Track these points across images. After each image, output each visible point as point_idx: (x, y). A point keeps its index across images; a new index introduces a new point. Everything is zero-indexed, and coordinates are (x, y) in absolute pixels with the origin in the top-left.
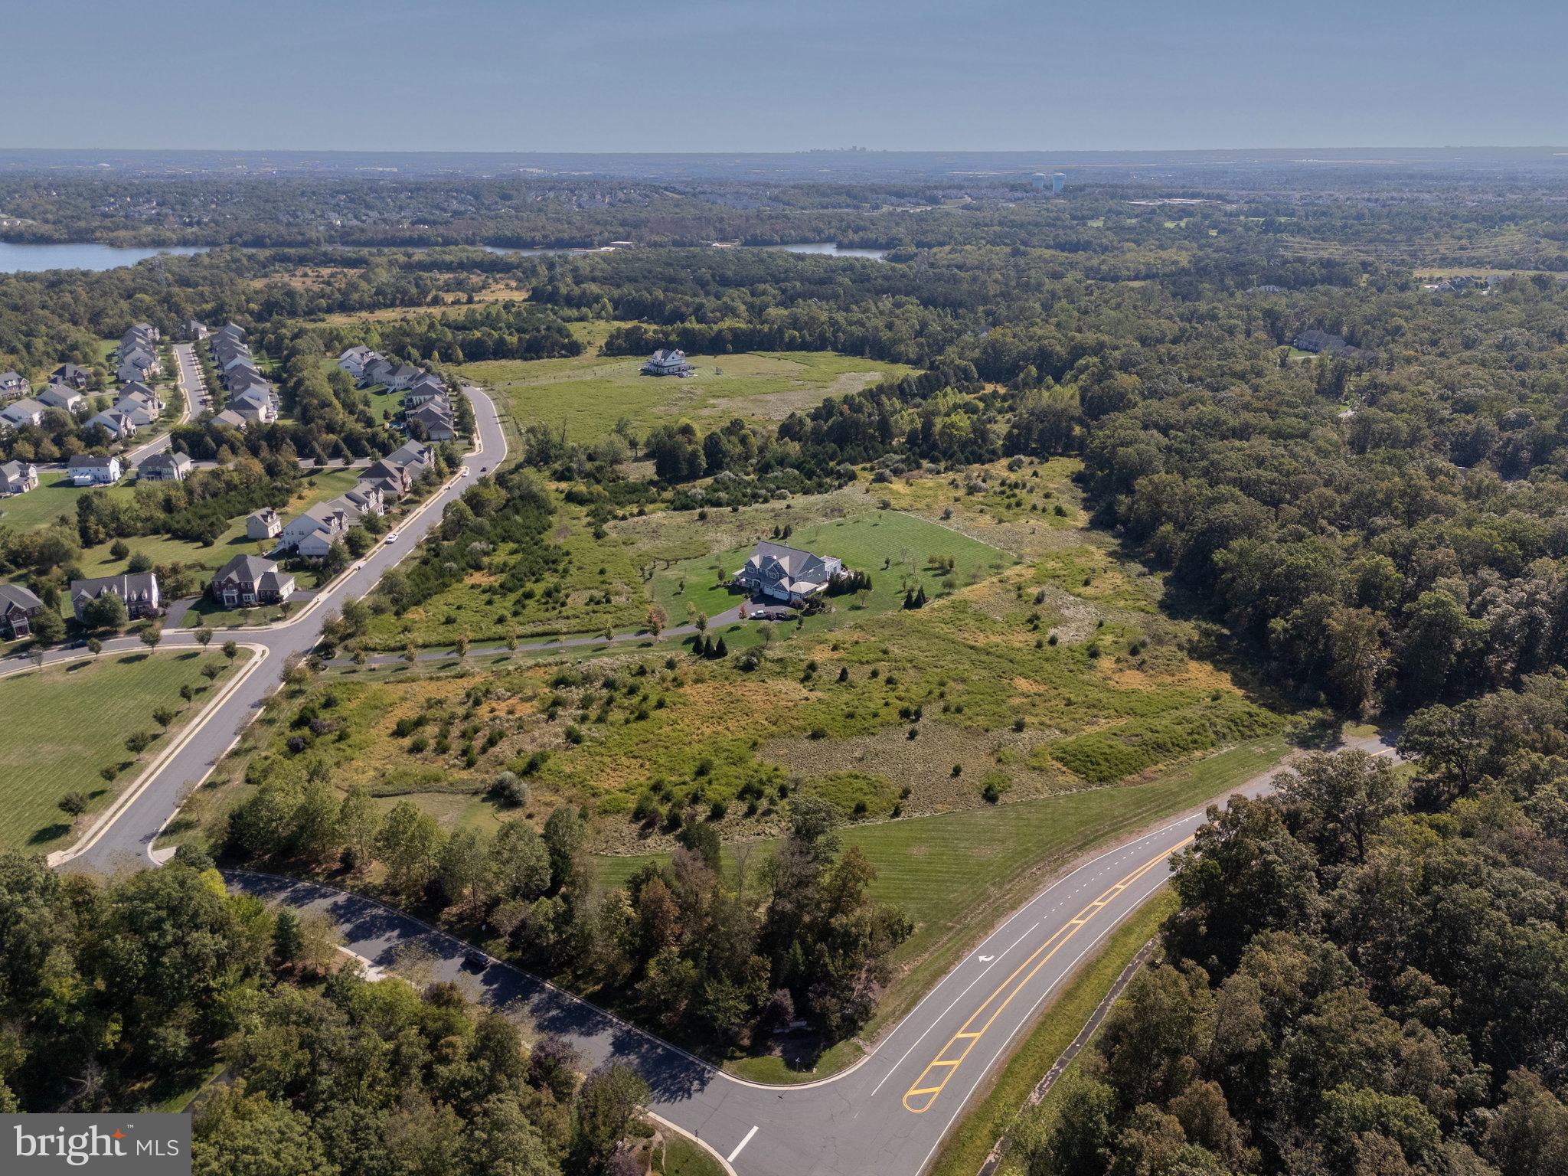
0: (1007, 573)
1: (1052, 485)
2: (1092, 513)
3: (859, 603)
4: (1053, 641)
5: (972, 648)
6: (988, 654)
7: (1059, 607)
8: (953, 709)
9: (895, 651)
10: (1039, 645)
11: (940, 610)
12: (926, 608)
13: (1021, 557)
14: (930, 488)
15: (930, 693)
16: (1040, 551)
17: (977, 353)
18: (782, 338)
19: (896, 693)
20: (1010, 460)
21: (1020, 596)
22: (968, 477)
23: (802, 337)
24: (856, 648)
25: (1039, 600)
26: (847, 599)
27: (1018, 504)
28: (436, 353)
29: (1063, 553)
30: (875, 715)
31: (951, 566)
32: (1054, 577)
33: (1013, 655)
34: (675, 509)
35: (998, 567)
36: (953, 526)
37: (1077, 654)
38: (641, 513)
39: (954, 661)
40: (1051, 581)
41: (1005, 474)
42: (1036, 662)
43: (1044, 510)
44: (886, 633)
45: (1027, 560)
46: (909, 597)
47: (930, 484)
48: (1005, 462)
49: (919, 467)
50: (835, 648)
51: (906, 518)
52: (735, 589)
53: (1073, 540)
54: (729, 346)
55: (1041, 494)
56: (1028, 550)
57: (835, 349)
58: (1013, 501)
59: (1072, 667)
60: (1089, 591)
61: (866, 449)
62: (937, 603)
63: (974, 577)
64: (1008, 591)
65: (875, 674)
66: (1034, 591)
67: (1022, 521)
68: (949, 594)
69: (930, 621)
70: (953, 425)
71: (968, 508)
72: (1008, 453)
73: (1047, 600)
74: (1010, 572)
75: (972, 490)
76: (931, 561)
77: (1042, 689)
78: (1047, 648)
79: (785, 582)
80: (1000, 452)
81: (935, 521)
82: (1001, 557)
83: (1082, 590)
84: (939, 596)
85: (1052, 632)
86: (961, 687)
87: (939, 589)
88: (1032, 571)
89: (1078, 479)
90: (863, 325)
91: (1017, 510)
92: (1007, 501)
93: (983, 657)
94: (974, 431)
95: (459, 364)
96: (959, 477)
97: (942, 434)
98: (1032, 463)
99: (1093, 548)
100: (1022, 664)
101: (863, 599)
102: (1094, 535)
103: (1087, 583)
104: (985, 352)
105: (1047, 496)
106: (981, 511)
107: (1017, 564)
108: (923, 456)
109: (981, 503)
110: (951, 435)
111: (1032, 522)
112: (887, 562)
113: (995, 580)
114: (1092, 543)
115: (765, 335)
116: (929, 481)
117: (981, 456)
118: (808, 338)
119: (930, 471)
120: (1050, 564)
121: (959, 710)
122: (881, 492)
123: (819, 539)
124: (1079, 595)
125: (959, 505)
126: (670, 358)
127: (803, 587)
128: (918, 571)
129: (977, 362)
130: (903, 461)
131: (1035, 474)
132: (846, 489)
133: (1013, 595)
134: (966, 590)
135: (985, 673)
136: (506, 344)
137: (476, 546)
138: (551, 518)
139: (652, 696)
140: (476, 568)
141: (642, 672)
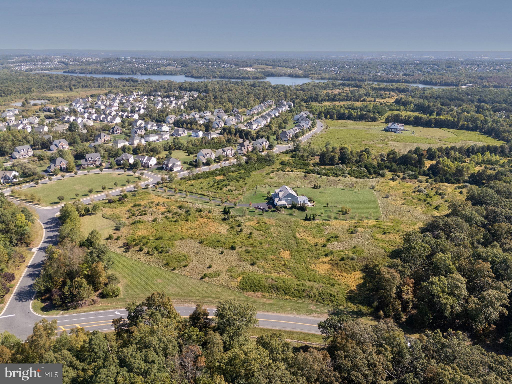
10: (317, 245)
26: (292, 211)
27: (425, 200)
29: (403, 221)
37: (323, 253)
38: (292, 171)
43: (431, 205)
44: (281, 224)
45: (383, 220)
46: (307, 216)
50: (258, 223)
52: (269, 198)
57: (481, 131)
60: (380, 236)
62: (317, 222)
68: (329, 220)
73: (358, 234)
75: (416, 191)
78: (319, 247)
84: (323, 220)
91: (421, 202)
94: (457, 170)
97: (441, 168)
103: (385, 234)
105: (446, 201)
106: (405, 199)
107: (376, 219)
110: (444, 170)
119: (418, 181)
123: (326, 192)
126: (393, 126)
128: (335, 210)
131: (461, 192)
134: (336, 221)
136: (352, 115)
137: (233, 169)
138: (267, 167)
139: (189, 217)
140: (224, 175)
141: (201, 211)
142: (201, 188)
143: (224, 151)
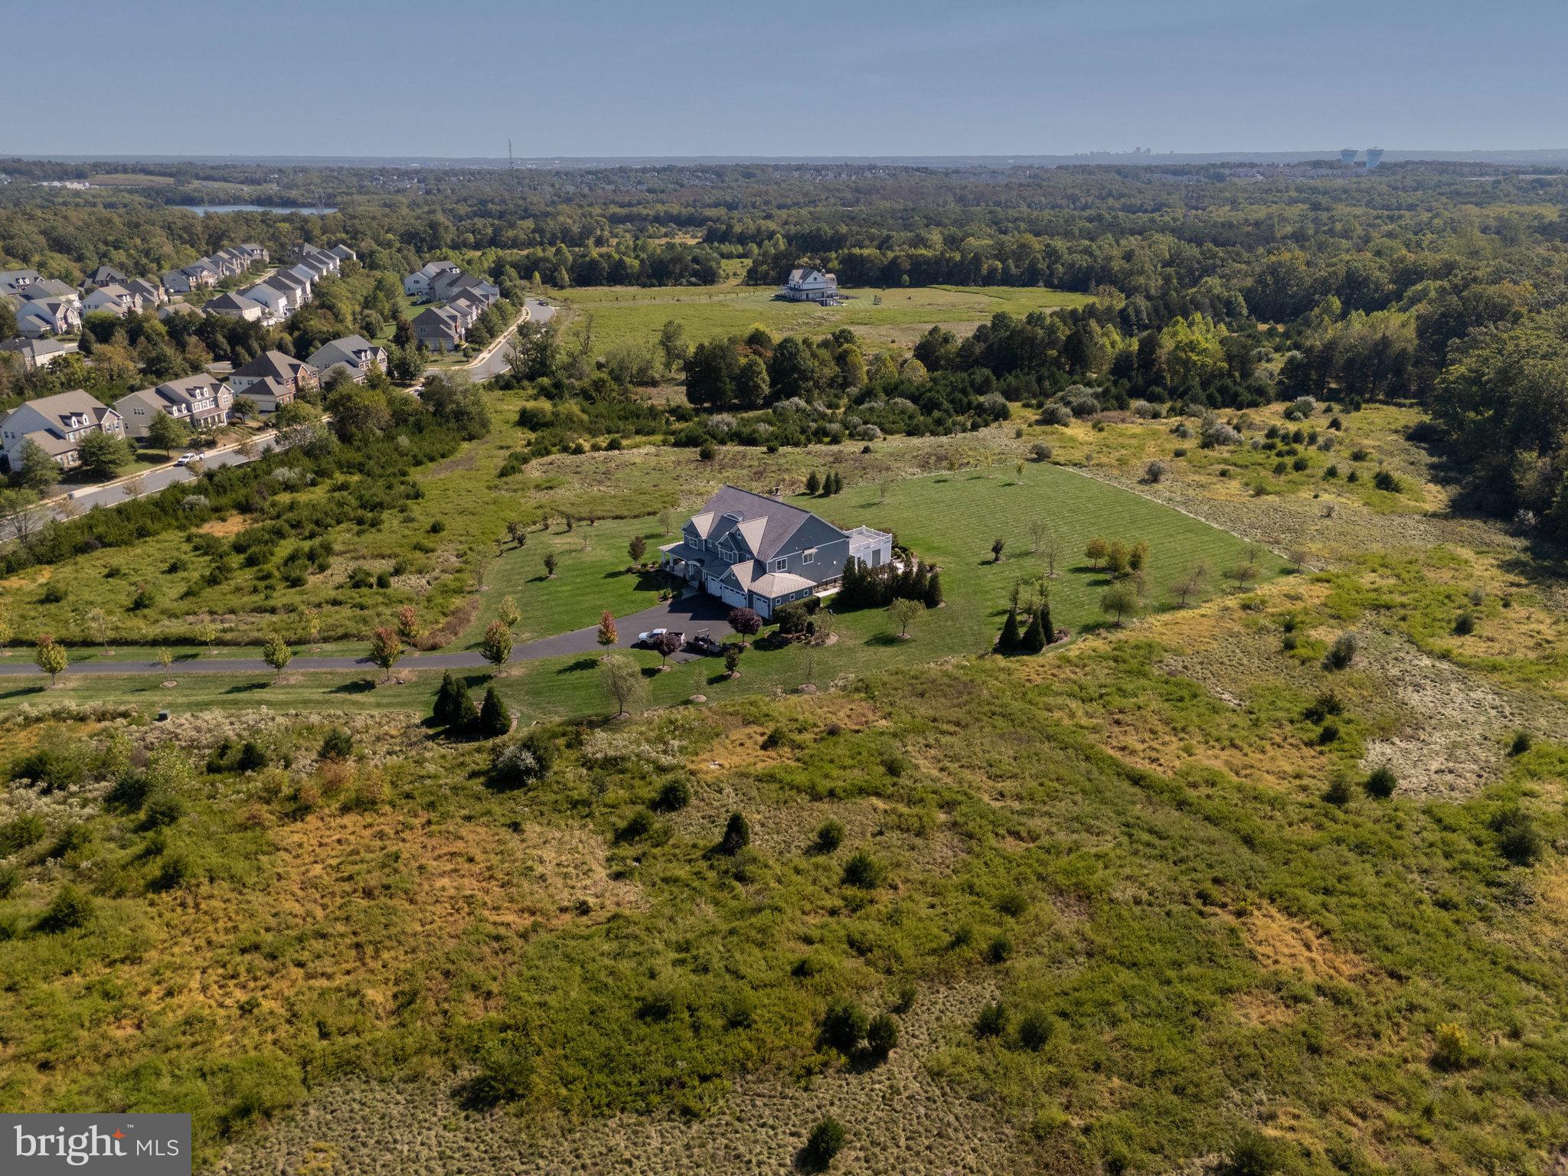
0: (1263, 590)
1: (1366, 442)
2: (1454, 490)
3: (894, 630)
4: (1380, 785)
5: (1137, 780)
6: (1181, 805)
7: (1393, 682)
8: (1012, 1030)
9: (924, 766)
10: (1337, 796)
11: (1081, 663)
12: (1049, 654)
13: (1298, 558)
14: (1134, 436)
15: (961, 939)
16: (1344, 550)
17: (1249, 282)
18: (978, 270)
19: (855, 925)
20: (1288, 404)
21: (1289, 646)
22: (1209, 423)
23: (1006, 269)
24: (828, 749)
25: (1339, 659)
26: (874, 619)
27: (1299, 466)
28: (537, 275)
29: (1394, 558)
30: (738, 1020)
31: (1135, 564)
32: (1376, 607)
33: (1255, 820)
34: (676, 444)
35: (1244, 576)
36: (1158, 495)
37: (1461, 841)
38: (613, 446)
39: (1076, 822)
40: (1370, 615)
41: (1278, 423)
42: (1328, 854)
43: (1352, 478)
44: (923, 710)
45: (1313, 567)
46: (1010, 627)
47: (1138, 430)
48: (1279, 407)
49: (1123, 406)
50: (772, 742)
51: (1073, 476)
52: (650, 580)
53: (1420, 538)
54: (906, 277)
55: (1346, 453)
56: (1315, 547)
57: (1049, 285)
58: (1289, 460)
59: (1449, 889)
60: (1469, 647)
61: (1040, 380)
62: (1077, 646)
63: (1184, 592)
64: (1262, 630)
65: (828, 841)
66: (1328, 636)
67: (1306, 494)
68: (1117, 626)
69: (1046, 690)
70: (1192, 346)
71: (1198, 468)
72: (1285, 395)
73: (1360, 661)
74: (1271, 590)
75: (1210, 441)
76: (1094, 552)
77: (1346, 968)
78: (1361, 802)
79: (743, 571)
80: (1272, 392)
81: (1129, 485)
82: (1253, 555)
83: (1452, 643)
84: (1089, 629)
85: (1376, 754)
86: (1068, 921)
87: (1093, 613)
88: (1322, 591)
89: (1417, 435)
90: (1091, 255)
91: (1295, 475)
92: (1276, 460)
93: (1165, 817)
94: (1229, 358)
95: (562, 287)
96: (1191, 424)
97: (1174, 358)
98: (1328, 410)
99: (1466, 553)
100: (1285, 855)
101: (904, 621)
102: (1467, 527)
103: (1463, 627)
104: (1260, 280)
105: (1358, 457)
106: (1223, 474)
107: (1288, 572)
108: (1135, 393)
109: (1225, 461)
110: (1187, 363)
111: (1325, 497)
112: (997, 549)
113: (1232, 602)
114: (1463, 542)
115: (956, 264)
116: (1136, 427)
117: (1236, 395)
118: (1014, 270)
119: (1141, 413)
120: (1367, 579)
121: (1033, 1037)
122: (1046, 438)
123: (887, 500)
124: (1445, 656)
125: (1182, 463)
127: (782, 583)
128: (1059, 572)
129: (1248, 294)
130: (1096, 396)
131: (1335, 424)
132: (983, 432)
133: (1274, 642)
134: (1157, 621)
135: (1157, 875)
136: (625, 268)
137: (282, 473)
138: (465, 445)
139: (176, 841)
140: (244, 508)
141: (250, 760)
142: (139, 605)
143: (172, 399)
